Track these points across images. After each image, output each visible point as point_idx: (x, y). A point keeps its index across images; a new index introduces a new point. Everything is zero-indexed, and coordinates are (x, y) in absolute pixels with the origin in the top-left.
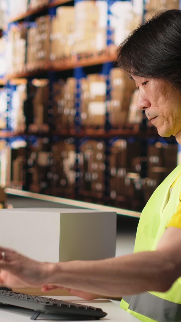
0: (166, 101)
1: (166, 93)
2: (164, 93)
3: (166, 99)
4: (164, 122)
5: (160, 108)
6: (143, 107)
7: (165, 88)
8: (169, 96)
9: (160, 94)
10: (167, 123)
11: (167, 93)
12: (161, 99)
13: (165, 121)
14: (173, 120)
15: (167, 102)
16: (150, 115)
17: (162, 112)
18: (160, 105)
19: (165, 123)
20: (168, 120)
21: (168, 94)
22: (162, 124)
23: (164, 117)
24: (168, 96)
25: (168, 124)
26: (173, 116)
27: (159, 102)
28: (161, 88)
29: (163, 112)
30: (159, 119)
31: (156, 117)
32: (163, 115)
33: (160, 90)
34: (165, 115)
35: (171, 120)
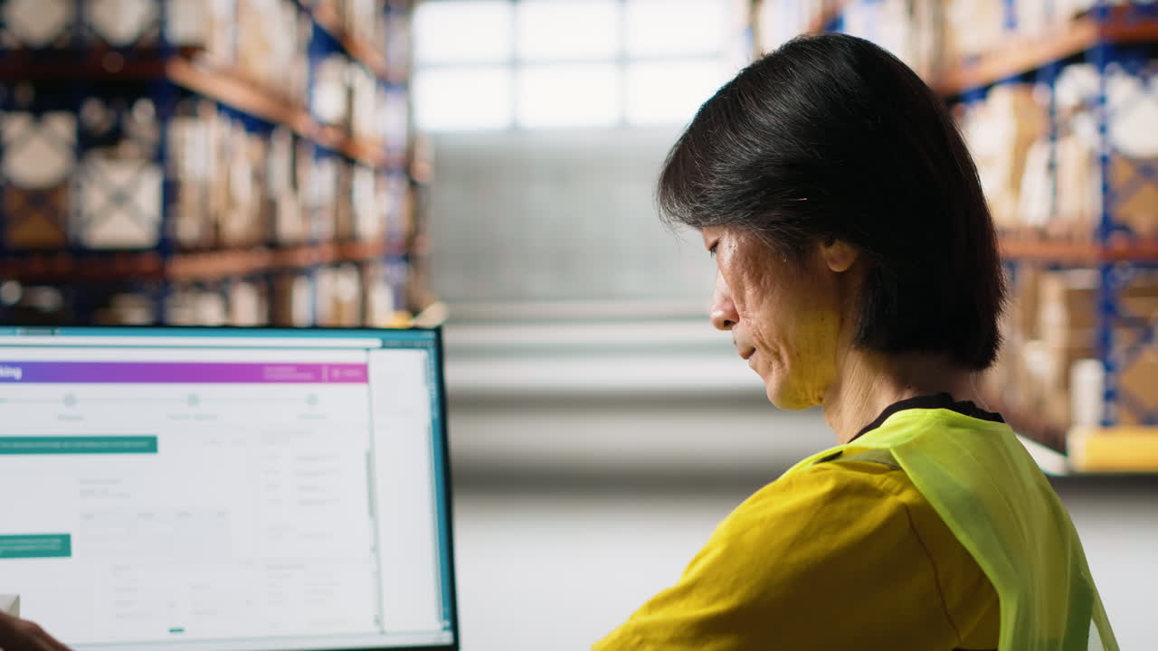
0: (761, 299)
1: (760, 276)
2: (757, 278)
3: (762, 293)
4: (771, 363)
5: (753, 322)
7: (755, 259)
8: (768, 283)
9: (745, 277)
10: (779, 368)
11: (764, 276)
12: (749, 292)
13: (773, 363)
14: (791, 357)
16: (738, 343)
17: (758, 334)
18: (750, 314)
19: (775, 365)
20: (778, 356)
21: (765, 279)
22: (769, 368)
23: (767, 348)
24: (765, 283)
25: (781, 370)
26: (789, 349)
28: (747, 260)
29: (761, 335)
30: (759, 356)
31: (753, 350)
32: (763, 344)
33: (743, 267)
34: (768, 343)
35: (786, 359)
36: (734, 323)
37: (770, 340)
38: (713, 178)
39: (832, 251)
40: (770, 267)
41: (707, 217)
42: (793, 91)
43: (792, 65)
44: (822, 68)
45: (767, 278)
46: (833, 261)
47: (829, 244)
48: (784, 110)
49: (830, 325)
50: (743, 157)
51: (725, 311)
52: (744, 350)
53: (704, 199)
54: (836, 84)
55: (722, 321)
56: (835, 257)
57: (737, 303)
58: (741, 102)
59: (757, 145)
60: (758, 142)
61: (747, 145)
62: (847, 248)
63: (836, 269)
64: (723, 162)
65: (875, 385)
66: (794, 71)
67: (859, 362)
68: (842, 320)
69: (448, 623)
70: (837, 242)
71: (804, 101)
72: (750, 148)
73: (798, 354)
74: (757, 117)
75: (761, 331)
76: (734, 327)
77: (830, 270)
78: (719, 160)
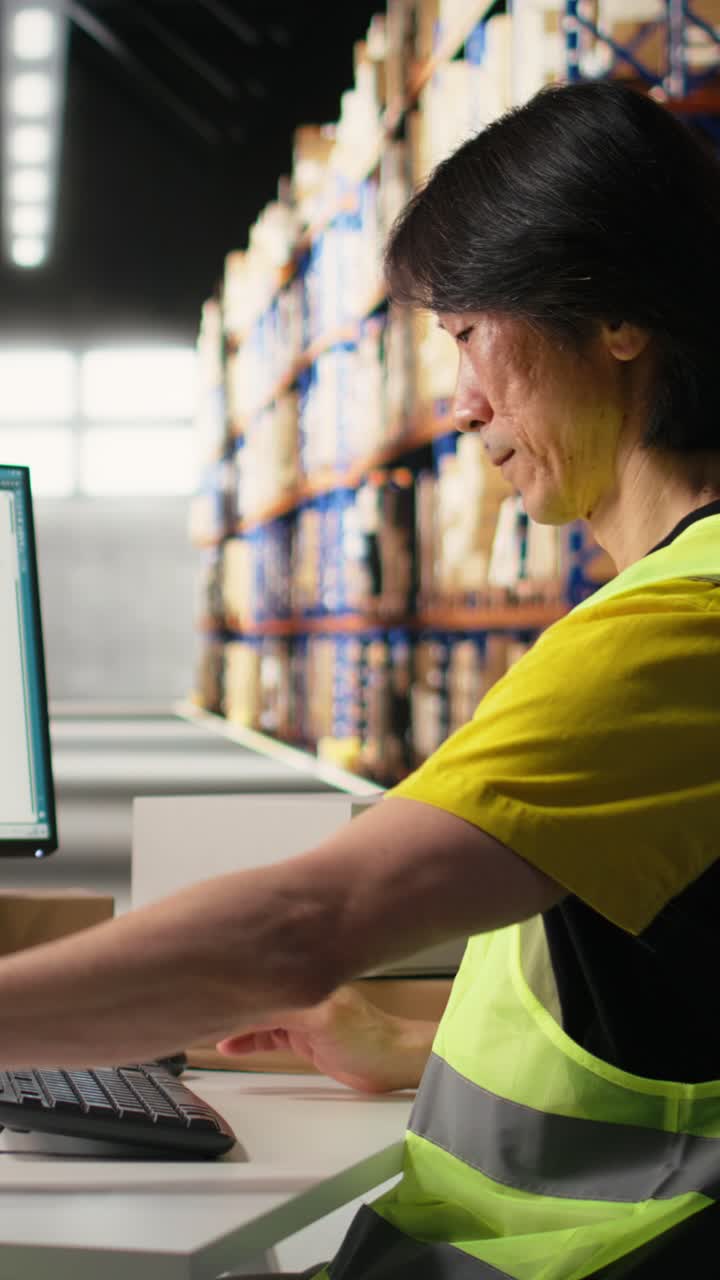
0: (529, 393)
1: (529, 367)
2: (524, 367)
3: (531, 386)
4: (534, 470)
5: (516, 420)
6: (469, 423)
7: (523, 347)
8: (539, 374)
9: (509, 368)
10: (546, 475)
11: (534, 366)
12: (514, 386)
13: (537, 469)
14: (562, 462)
15: (535, 397)
16: (491, 447)
17: (522, 434)
18: (513, 411)
19: (540, 472)
20: (545, 462)
21: (536, 370)
22: (531, 476)
23: (532, 451)
24: (535, 375)
25: (548, 478)
26: (559, 449)
27: (509, 401)
28: (512, 348)
29: (526, 434)
30: (518, 463)
31: (511, 454)
32: (528, 446)
33: (507, 356)
34: (534, 446)
35: (556, 466)
36: (483, 423)
37: (537, 442)
38: (471, 255)
39: (618, 336)
40: (542, 356)
41: (461, 302)
42: (563, 150)
43: (556, 119)
44: (593, 123)
45: (538, 368)
46: (620, 348)
47: (614, 328)
48: (555, 173)
49: (611, 424)
50: (508, 230)
51: (474, 410)
52: (499, 454)
53: (457, 280)
54: (613, 141)
55: (469, 420)
56: (621, 344)
57: (495, 400)
58: (496, 163)
59: (523, 215)
60: (524, 211)
61: (511, 216)
62: (636, 332)
63: (622, 357)
64: (481, 236)
65: (666, 492)
66: (561, 128)
67: (644, 467)
68: (625, 418)
69: (43, 814)
70: (625, 325)
71: (576, 162)
72: (515, 218)
73: (571, 458)
74: (520, 181)
75: (527, 431)
76: (483, 429)
77: (614, 357)
78: (476, 234)
